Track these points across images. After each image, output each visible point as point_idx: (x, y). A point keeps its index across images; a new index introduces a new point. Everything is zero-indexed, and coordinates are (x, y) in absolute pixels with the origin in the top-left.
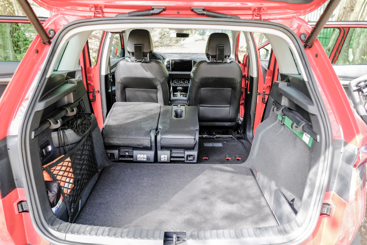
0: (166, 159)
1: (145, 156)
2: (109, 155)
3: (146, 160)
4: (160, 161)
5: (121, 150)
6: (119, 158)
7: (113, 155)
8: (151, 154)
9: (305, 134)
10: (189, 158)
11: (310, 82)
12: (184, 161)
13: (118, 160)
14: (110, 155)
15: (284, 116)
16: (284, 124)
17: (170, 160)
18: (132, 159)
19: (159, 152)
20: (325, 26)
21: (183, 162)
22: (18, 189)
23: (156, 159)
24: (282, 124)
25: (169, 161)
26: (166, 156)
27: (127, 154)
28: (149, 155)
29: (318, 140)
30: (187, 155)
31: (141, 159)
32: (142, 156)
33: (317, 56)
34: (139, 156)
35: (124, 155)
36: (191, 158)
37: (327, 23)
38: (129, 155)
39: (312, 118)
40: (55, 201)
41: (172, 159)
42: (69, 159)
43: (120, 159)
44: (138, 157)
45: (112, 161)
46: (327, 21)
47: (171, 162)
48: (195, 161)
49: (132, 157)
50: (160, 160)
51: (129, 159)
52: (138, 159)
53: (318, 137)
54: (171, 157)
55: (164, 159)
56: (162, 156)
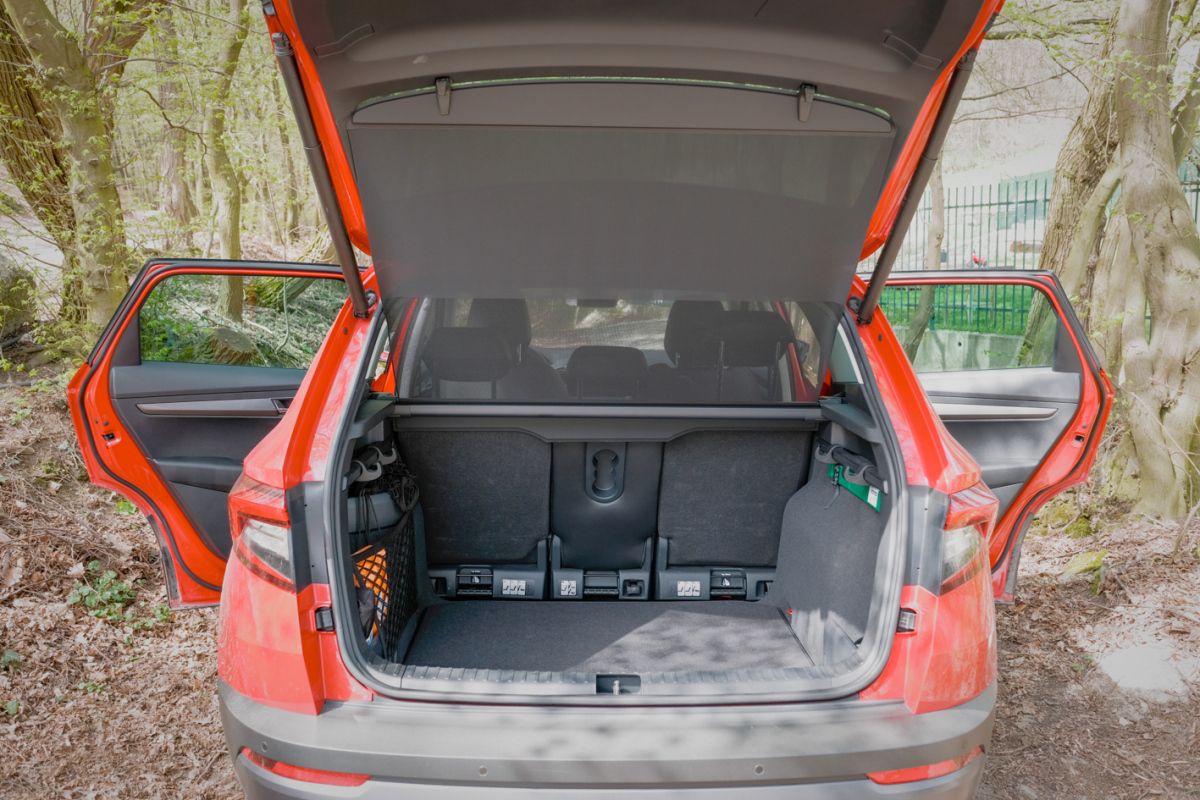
0: (574, 590)
1: (522, 584)
2: (434, 581)
3: (523, 593)
4: (559, 597)
5: (463, 571)
6: (457, 591)
7: (442, 581)
8: (537, 578)
9: (871, 488)
10: (629, 588)
11: (868, 385)
12: (617, 596)
13: (454, 595)
14: (436, 583)
15: (837, 468)
16: (839, 485)
17: (584, 595)
18: (489, 592)
19: (556, 574)
20: (888, 282)
21: (615, 598)
22: (314, 585)
23: (549, 592)
24: (835, 483)
25: (581, 597)
26: (574, 583)
27: (477, 580)
28: (532, 582)
29: (886, 490)
30: (625, 581)
31: (513, 593)
32: (515, 583)
33: (880, 338)
34: (506, 583)
35: (469, 582)
36: (633, 589)
37: (891, 276)
38: (482, 582)
39: (875, 451)
40: (369, 624)
41: (587, 592)
42: (383, 553)
43: (461, 592)
44: (504, 587)
45: (442, 597)
46: (889, 271)
47: (587, 598)
48: (644, 596)
49: (489, 587)
50: (560, 593)
51: (482, 592)
52: (504, 592)
53: (886, 484)
54: (585, 587)
55: (567, 590)
56: (565, 584)
